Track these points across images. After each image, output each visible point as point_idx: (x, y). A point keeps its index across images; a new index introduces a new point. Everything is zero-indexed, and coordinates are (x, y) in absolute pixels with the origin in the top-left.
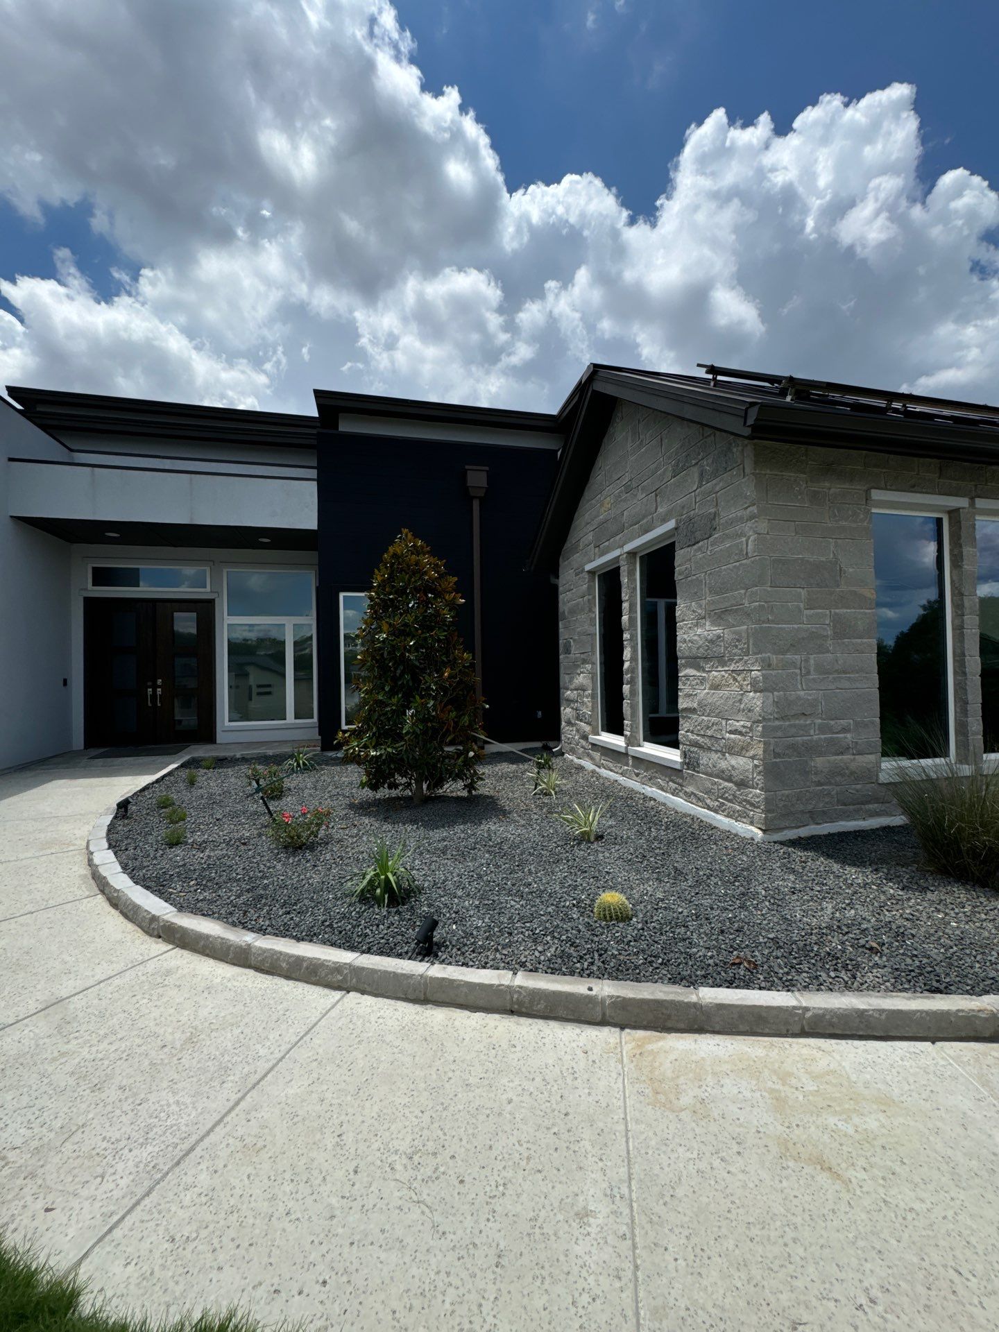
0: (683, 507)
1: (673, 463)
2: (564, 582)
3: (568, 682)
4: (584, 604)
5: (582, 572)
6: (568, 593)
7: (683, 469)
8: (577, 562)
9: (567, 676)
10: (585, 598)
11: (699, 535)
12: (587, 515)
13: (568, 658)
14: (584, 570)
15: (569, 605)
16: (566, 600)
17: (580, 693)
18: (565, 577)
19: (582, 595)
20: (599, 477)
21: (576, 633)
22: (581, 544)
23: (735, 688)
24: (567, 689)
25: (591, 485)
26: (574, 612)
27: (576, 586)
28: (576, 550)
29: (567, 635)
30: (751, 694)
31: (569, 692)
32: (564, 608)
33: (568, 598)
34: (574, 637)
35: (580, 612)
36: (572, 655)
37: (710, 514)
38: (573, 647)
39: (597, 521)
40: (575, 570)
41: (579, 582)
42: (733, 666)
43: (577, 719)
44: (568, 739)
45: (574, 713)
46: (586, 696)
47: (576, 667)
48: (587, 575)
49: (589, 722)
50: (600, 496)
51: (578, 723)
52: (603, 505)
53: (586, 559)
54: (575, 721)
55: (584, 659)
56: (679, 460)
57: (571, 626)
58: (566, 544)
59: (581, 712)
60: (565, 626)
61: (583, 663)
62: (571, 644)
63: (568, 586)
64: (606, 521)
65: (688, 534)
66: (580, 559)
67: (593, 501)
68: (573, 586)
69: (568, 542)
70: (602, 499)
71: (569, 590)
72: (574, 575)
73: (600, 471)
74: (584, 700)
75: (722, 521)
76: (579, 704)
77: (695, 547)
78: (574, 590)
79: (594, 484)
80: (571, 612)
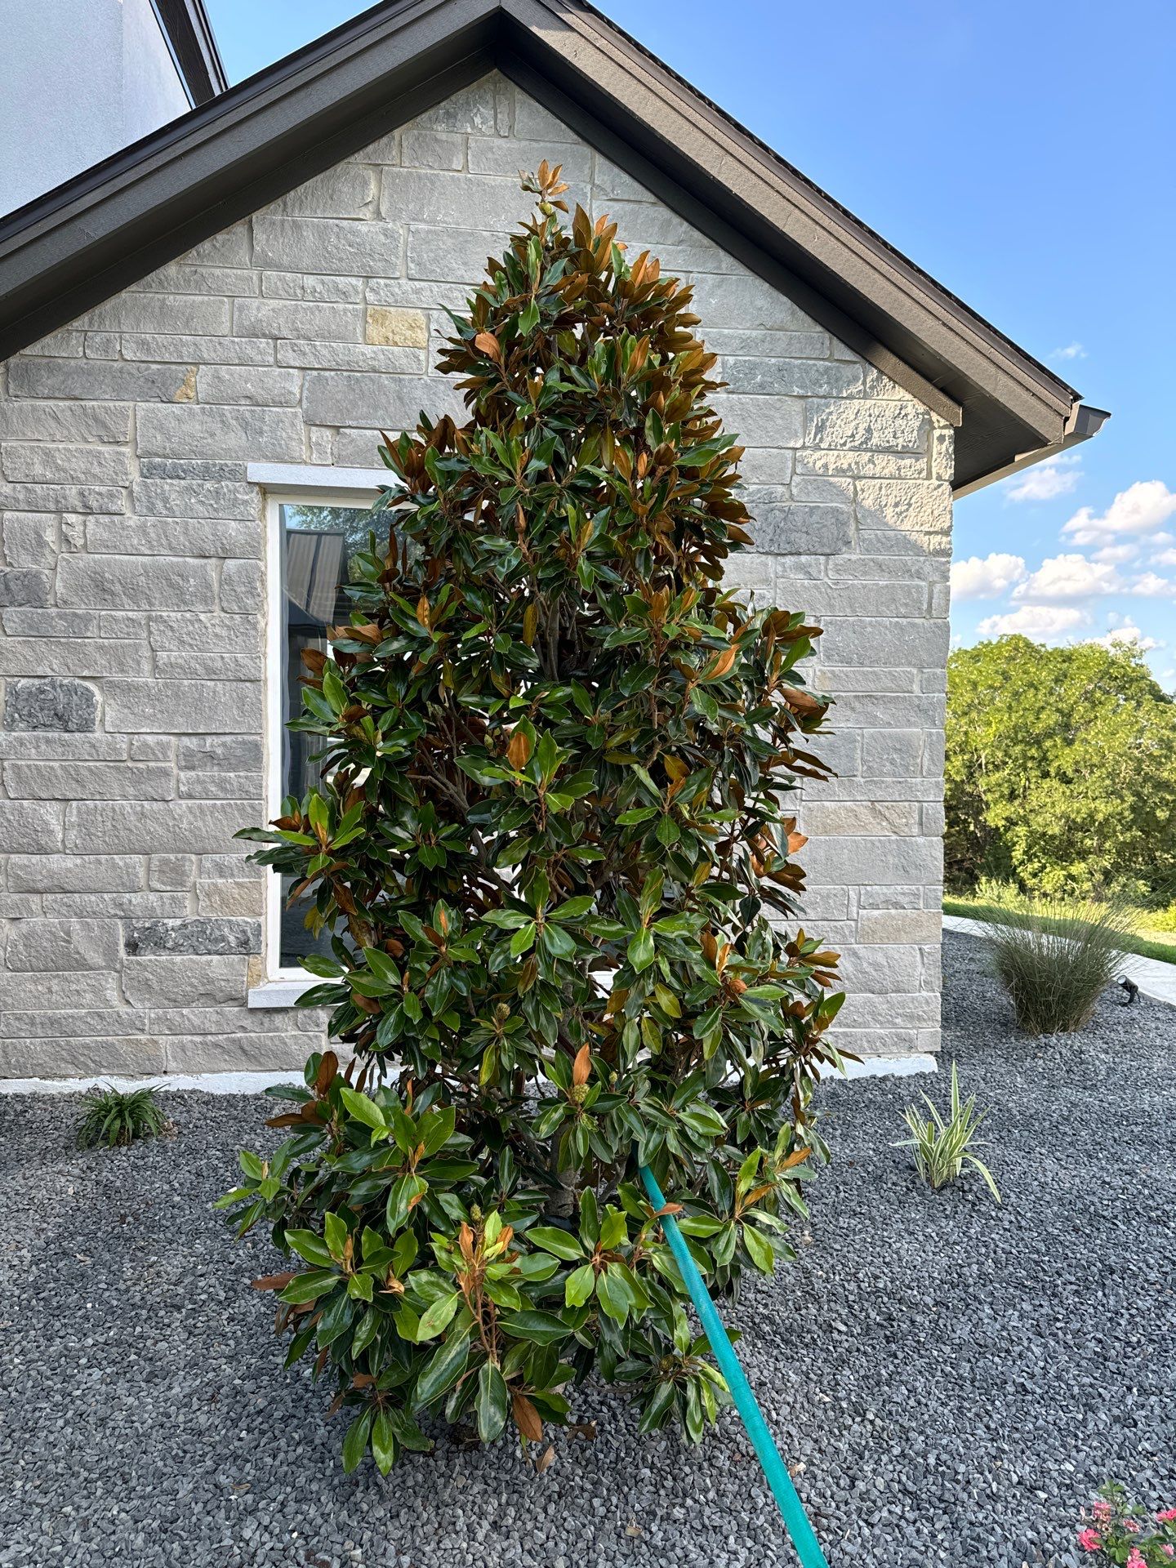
1: (731, 360)
2: (38, 469)
3: (58, 829)
4: (226, 581)
5: (206, 473)
6: (72, 518)
7: (762, 389)
8: (161, 428)
9: (57, 806)
10: (231, 564)
11: (802, 541)
12: (255, 303)
13: (64, 744)
14: (237, 474)
15: (85, 560)
16: (50, 536)
17: (166, 862)
18: (48, 453)
19: (210, 549)
20: (362, 228)
21: (146, 666)
22: (202, 380)
23: (880, 831)
24: (43, 851)
25: (296, 226)
26: (134, 593)
27: (151, 509)
28: (160, 388)
29: (52, 664)
30: (921, 840)
31: (71, 862)
32: (26, 563)
33: (76, 536)
34: (117, 677)
35: (181, 599)
36: (98, 734)
37: (837, 510)
38: (107, 710)
39: (333, 351)
40: (149, 454)
41: (175, 501)
42: (880, 794)
43: (133, 947)
44: (53, 1022)
45: (111, 931)
46: (221, 870)
47: (138, 778)
48: (255, 497)
49: (248, 945)
50: (359, 283)
51: (147, 958)
52: (381, 319)
53: (235, 439)
54: (122, 952)
55: (211, 756)
56: (753, 367)
57: (94, 638)
58: (48, 340)
59: (171, 923)
60: (36, 632)
61: (203, 766)
62: (88, 697)
63: (72, 491)
64: (395, 373)
65: (770, 530)
66: (195, 427)
67: (310, 281)
68: (122, 504)
69: (75, 339)
70: (371, 297)
71: (88, 511)
72: (133, 468)
73: (367, 213)
74: (206, 881)
75: (866, 534)
76: (152, 897)
77: (789, 560)
78: (132, 520)
79: (322, 233)
80: (101, 587)
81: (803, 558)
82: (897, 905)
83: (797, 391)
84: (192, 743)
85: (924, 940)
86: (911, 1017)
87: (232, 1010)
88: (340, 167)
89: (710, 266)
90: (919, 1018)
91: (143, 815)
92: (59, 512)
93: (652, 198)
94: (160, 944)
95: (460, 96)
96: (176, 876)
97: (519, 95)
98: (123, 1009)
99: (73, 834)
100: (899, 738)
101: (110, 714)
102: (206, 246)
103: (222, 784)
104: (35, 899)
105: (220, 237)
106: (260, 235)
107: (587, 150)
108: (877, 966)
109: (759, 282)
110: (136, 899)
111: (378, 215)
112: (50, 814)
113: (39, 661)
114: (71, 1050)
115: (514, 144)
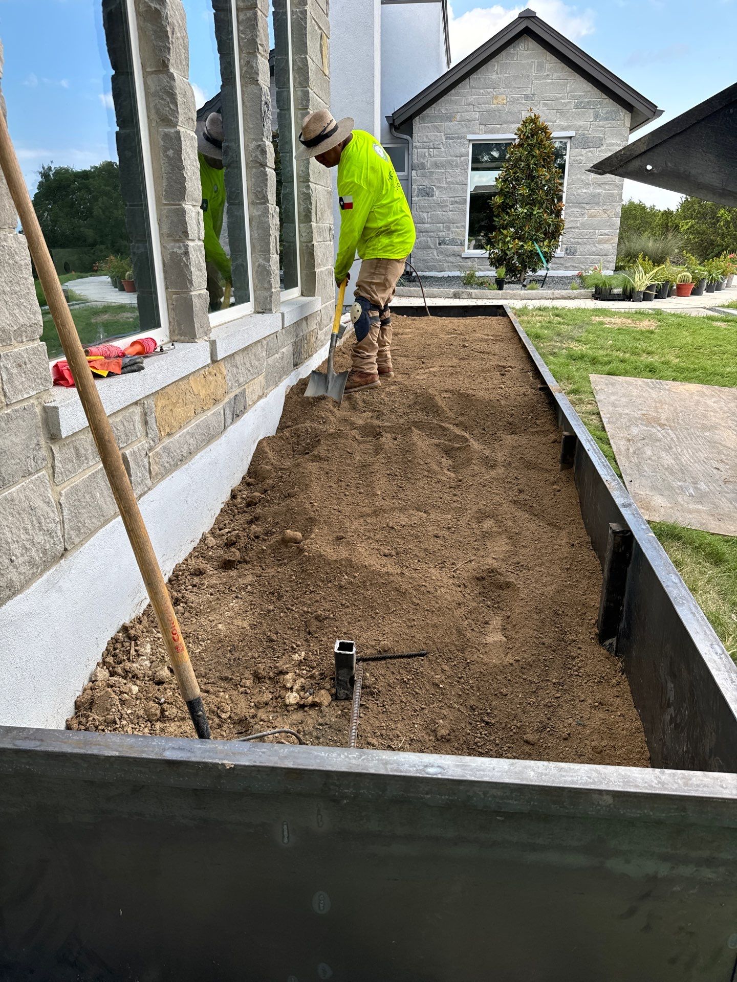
0: (581, 127)
1: (576, 101)
2: (425, 140)
3: (426, 218)
4: (461, 162)
5: (458, 138)
6: (431, 150)
7: (583, 107)
8: (449, 128)
9: (426, 213)
10: (462, 158)
11: (591, 145)
12: (469, 97)
13: (428, 200)
14: (464, 138)
15: (433, 159)
16: (427, 154)
17: (447, 225)
18: (427, 136)
19: (458, 155)
20: (494, 77)
21: (444, 182)
22: (458, 116)
23: (605, 216)
24: (424, 223)
25: (479, 78)
26: (443, 166)
27: (447, 147)
28: (449, 119)
29: (426, 182)
30: (614, 219)
31: (428, 225)
32: (422, 161)
33: (432, 153)
34: (438, 185)
35: (452, 167)
36: (435, 198)
37: (600, 137)
38: (437, 192)
39: (486, 107)
40: (447, 134)
41: (452, 145)
42: (605, 207)
43: (440, 244)
44: (424, 260)
45: (435, 240)
46: (457, 227)
47: (442, 207)
48: (468, 142)
49: (462, 244)
50: (492, 90)
51: (442, 246)
52: (496, 98)
53: (465, 130)
54: (438, 246)
55: (456, 202)
56: (582, 102)
57: (435, 176)
58: (427, 110)
59: (447, 239)
60: (423, 175)
61: (454, 204)
62: (433, 189)
63: (431, 144)
64: (499, 111)
65: (583, 142)
66: (456, 128)
67: (482, 91)
68: (441, 146)
69: (433, 109)
70: (495, 93)
71: (435, 148)
72: (444, 138)
73: (495, 73)
74: (454, 229)
75: (607, 142)
76: (444, 233)
77: (587, 150)
78: (443, 149)
79: (485, 79)
80: (436, 165)
81: (591, 149)
82: (607, 235)
83: (592, 107)
84: (453, 199)
85: (613, 243)
86: (608, 261)
87: (458, 258)
88: (490, 62)
89: (573, 78)
90: (610, 262)
91: (443, 215)
92: (429, 149)
93: (560, 61)
94: (445, 244)
95: (517, 42)
96: (448, 228)
97: (530, 39)
98: (437, 257)
99: (429, 220)
100: (611, 193)
101: (437, 193)
102: (460, 85)
103: (458, 208)
104: (421, 234)
105: (463, 82)
106: (471, 81)
107: (545, 51)
108: (601, 249)
109: (584, 80)
110: (440, 233)
111: (497, 73)
112: (425, 215)
113: (424, 182)
114: (427, 266)
115: (529, 52)
